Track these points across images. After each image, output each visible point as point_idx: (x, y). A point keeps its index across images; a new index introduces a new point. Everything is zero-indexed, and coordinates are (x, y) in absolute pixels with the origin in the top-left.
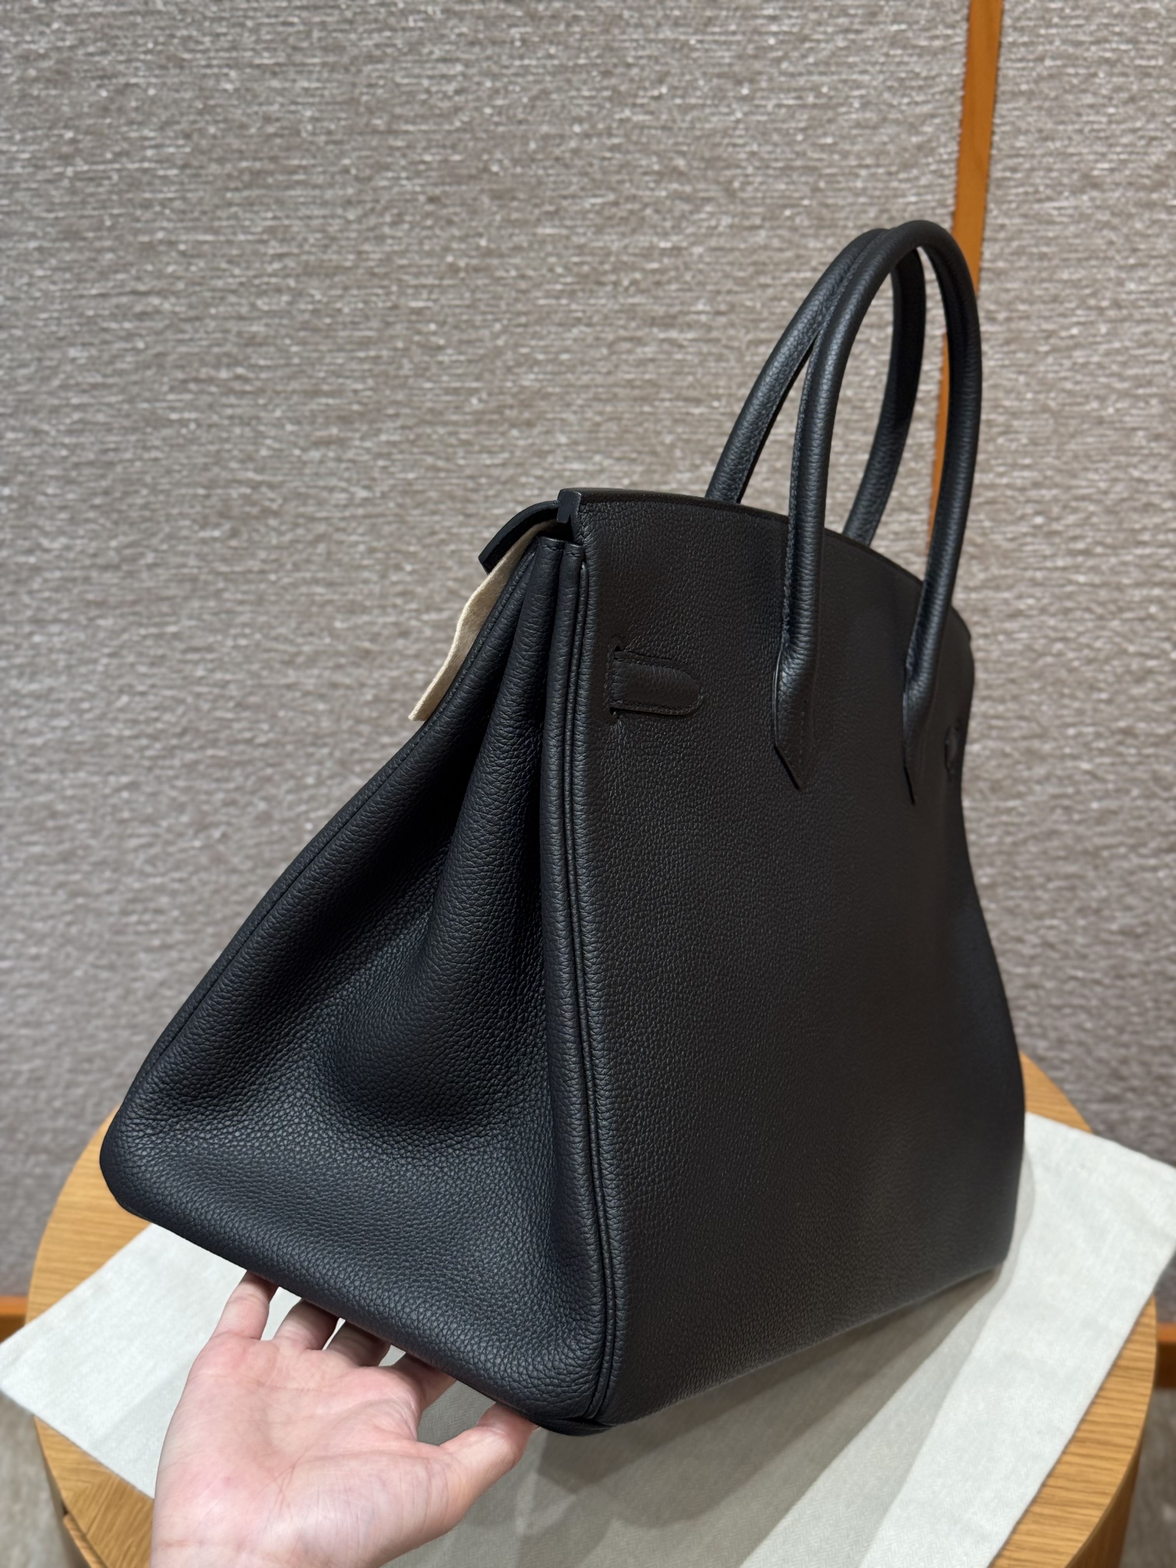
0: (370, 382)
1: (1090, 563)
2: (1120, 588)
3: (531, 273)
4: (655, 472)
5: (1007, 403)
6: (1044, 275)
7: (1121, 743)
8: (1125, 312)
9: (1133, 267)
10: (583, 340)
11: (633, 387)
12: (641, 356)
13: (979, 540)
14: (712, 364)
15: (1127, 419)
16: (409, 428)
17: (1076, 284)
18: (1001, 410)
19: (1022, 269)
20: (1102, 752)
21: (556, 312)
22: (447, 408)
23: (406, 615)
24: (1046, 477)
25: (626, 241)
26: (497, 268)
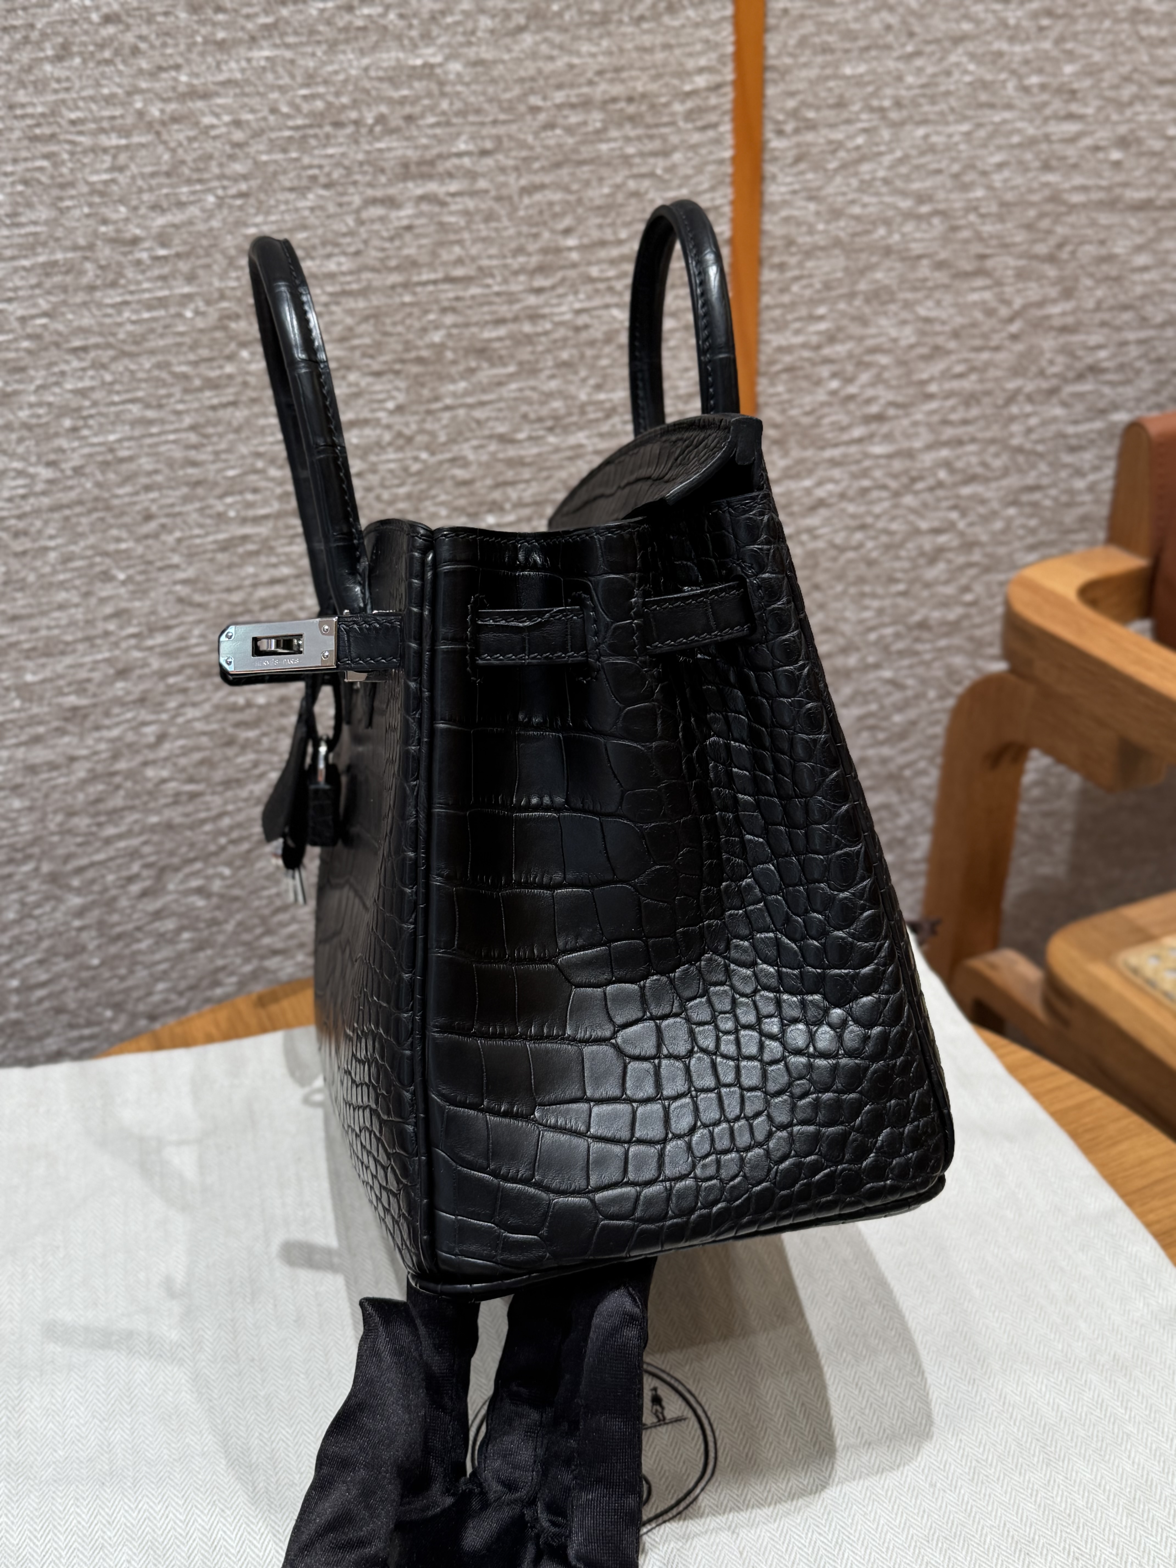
0: (44, 304)
1: (885, 428)
2: (909, 454)
3: (249, 117)
4: (423, 385)
5: (801, 240)
6: (829, 71)
7: (917, 640)
8: (905, 113)
9: (909, 58)
10: (322, 208)
11: (391, 270)
12: (397, 224)
13: (779, 419)
14: (482, 226)
15: (913, 245)
16: (104, 366)
17: (858, 81)
18: (794, 249)
19: (806, 65)
20: (901, 654)
21: (285, 172)
22: (152, 331)
23: (124, 645)
24: (840, 329)
25: (366, 61)
26: (203, 114)
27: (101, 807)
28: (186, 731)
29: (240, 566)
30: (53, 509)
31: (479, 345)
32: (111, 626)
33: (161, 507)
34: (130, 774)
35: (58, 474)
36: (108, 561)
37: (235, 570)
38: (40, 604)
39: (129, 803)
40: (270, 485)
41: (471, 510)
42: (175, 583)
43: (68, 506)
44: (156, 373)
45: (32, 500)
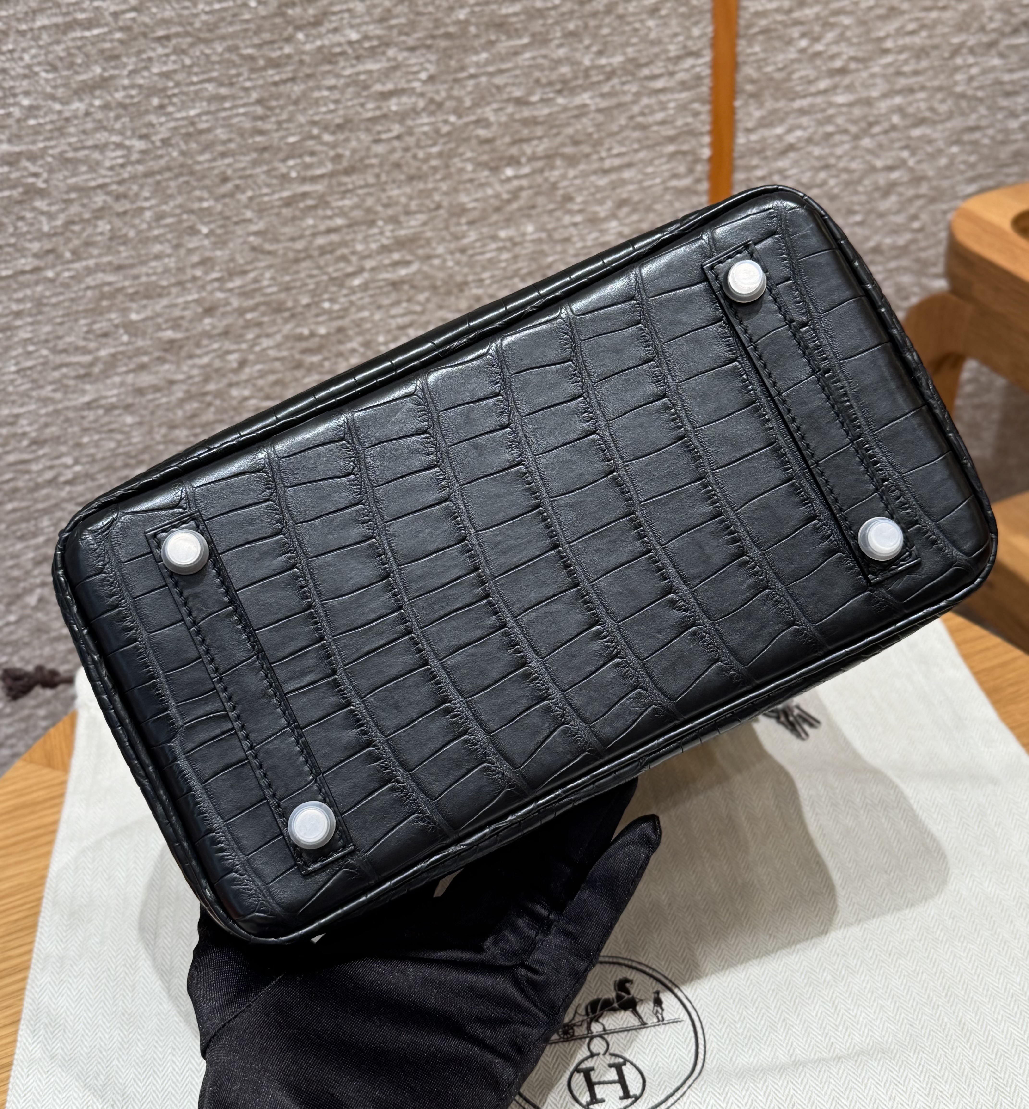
27: (196, 421)
28: (262, 357)
29: (302, 219)
30: (147, 175)
31: (498, 20)
32: (198, 273)
33: (235, 171)
34: (218, 394)
35: (150, 146)
36: (193, 217)
37: (298, 222)
38: (139, 256)
39: (219, 417)
40: (325, 148)
41: (492, 164)
42: (249, 234)
43: (159, 172)
44: (227, 56)
45: (129, 168)
